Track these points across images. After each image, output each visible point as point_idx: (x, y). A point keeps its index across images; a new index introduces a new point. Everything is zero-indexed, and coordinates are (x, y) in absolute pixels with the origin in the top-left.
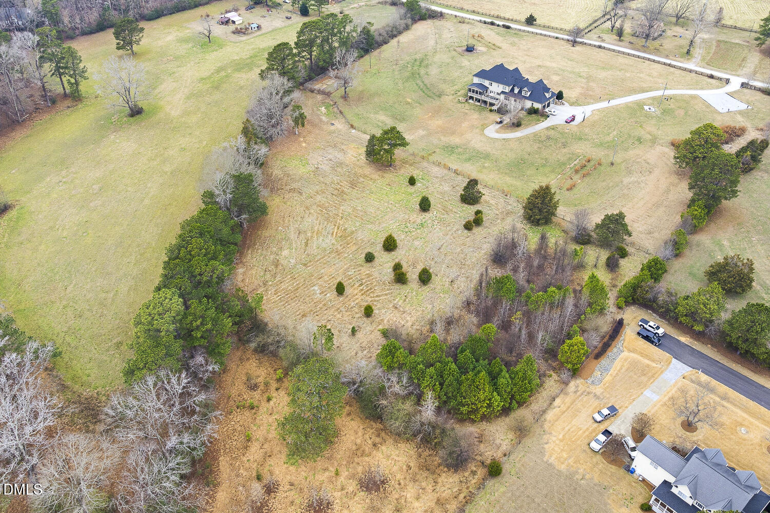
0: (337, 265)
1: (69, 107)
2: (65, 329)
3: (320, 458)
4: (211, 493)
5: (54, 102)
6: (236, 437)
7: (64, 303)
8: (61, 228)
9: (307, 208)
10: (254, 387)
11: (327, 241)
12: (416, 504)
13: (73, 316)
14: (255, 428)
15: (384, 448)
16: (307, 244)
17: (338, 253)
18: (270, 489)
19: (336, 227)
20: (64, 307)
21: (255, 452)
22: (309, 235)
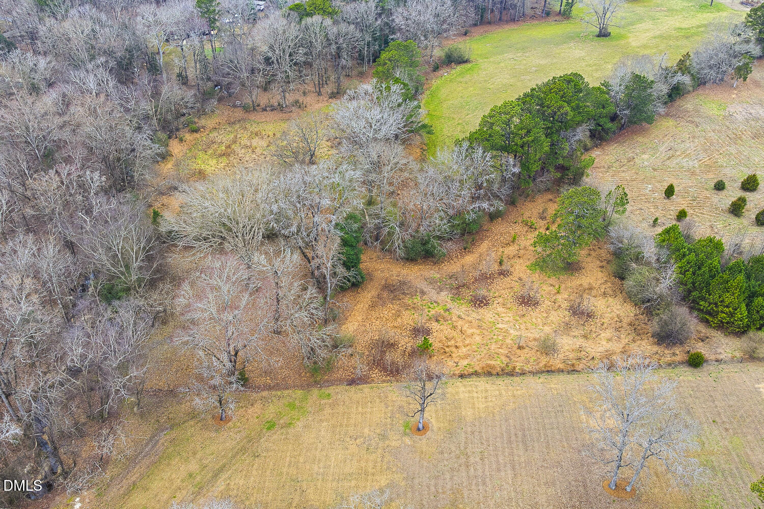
0: (684, 181)
1: (556, 21)
2: (449, 135)
3: (555, 277)
4: (464, 254)
5: (548, 14)
6: (506, 236)
7: (460, 121)
8: (491, 83)
9: (694, 137)
10: (543, 218)
11: (691, 163)
12: (604, 343)
13: (459, 130)
14: (523, 239)
15: (611, 300)
16: (669, 158)
17: (693, 174)
18: (503, 273)
19: (708, 158)
20: (458, 124)
21: (511, 250)
22: (678, 153)
